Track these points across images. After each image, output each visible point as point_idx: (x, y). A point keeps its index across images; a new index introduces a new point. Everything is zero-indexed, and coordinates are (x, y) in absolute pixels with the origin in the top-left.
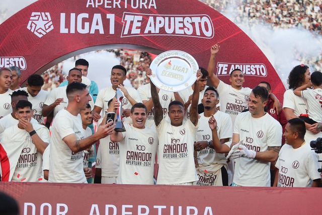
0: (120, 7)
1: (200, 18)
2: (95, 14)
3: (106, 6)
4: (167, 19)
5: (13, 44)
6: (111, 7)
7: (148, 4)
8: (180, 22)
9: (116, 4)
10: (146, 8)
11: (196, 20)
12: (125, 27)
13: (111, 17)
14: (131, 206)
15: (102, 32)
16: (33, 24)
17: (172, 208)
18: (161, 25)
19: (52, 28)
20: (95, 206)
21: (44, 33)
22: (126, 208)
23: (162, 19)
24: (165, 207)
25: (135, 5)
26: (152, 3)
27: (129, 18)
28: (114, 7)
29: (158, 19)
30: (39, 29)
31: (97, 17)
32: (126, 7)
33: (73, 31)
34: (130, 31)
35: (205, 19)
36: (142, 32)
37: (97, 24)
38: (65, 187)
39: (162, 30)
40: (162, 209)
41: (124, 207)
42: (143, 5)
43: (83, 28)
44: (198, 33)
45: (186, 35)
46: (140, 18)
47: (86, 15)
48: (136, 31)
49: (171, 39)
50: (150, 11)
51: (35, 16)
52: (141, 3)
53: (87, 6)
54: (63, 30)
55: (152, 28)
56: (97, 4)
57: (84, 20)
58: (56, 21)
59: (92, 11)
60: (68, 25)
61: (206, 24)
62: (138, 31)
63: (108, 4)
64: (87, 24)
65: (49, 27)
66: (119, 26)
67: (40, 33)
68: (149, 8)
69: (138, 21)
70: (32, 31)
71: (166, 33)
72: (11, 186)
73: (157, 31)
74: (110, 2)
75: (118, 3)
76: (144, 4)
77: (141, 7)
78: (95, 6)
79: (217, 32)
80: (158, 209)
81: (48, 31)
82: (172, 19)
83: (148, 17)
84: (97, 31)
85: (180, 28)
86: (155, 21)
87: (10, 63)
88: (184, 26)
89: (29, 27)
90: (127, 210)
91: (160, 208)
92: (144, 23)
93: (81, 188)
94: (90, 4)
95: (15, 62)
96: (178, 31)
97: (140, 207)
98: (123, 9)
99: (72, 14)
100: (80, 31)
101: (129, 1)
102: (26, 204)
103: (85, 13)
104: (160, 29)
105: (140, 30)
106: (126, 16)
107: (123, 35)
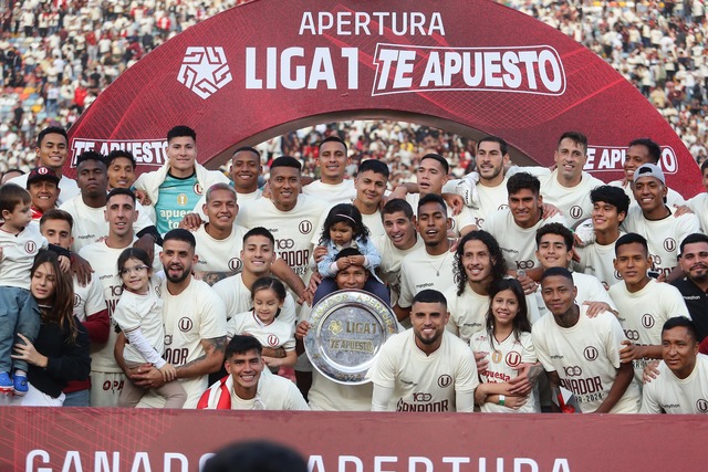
0: (368, 33)
1: (535, 52)
2: (317, 49)
3: (340, 32)
4: (467, 56)
5: (149, 114)
6: (350, 33)
7: (426, 26)
8: (493, 63)
9: (361, 28)
10: (423, 33)
11: (528, 57)
12: (379, 74)
13: (351, 54)
14: (394, 459)
15: (332, 85)
16: (189, 72)
17: (482, 462)
18: (456, 70)
19: (229, 78)
20: (315, 460)
21: (213, 90)
22: (382, 463)
23: (456, 56)
24: (466, 460)
25: (400, 28)
26: (436, 24)
27: (387, 56)
28: (357, 33)
29: (449, 56)
30: (202, 81)
31: (323, 54)
32: (381, 33)
33: (271, 84)
34: (390, 81)
35: (547, 55)
36: (416, 83)
37: (322, 69)
38: (251, 418)
39: (458, 79)
40: (461, 464)
41: (378, 460)
42: (416, 28)
43: (293, 77)
44: (533, 84)
45: (508, 88)
46: (412, 55)
47: (299, 52)
48: (402, 82)
49: (476, 97)
50: (433, 40)
51: (193, 54)
52: (413, 25)
53: (301, 33)
54: (252, 83)
55: (437, 75)
56: (321, 28)
57: (295, 61)
58: (237, 65)
59: (310, 42)
60: (261, 73)
61: (548, 66)
62: (408, 82)
63: (344, 28)
64: (301, 70)
65: (224, 77)
66: (367, 73)
67: (205, 90)
68: (430, 33)
69: (408, 62)
70: (188, 85)
71: (467, 86)
72: (136, 418)
73: (448, 82)
74: (349, 23)
75: (365, 25)
76: (420, 25)
77: (413, 33)
78: (317, 31)
79: (572, 81)
80: (452, 464)
81: (220, 86)
82: (478, 56)
83: (428, 52)
84: (322, 83)
85: (495, 75)
86: (442, 60)
87: (143, 154)
88: (504, 71)
89: (181, 79)
90: (385, 466)
91: (456, 462)
92: (420, 65)
93: (286, 421)
94: (307, 27)
95: (153, 150)
96: (491, 82)
97: (413, 461)
98: (375, 37)
99: (269, 49)
100: (287, 83)
101: (388, 21)
102: (168, 457)
103: (297, 46)
104: (453, 76)
105: (411, 79)
106: (382, 50)
107: (376, 91)
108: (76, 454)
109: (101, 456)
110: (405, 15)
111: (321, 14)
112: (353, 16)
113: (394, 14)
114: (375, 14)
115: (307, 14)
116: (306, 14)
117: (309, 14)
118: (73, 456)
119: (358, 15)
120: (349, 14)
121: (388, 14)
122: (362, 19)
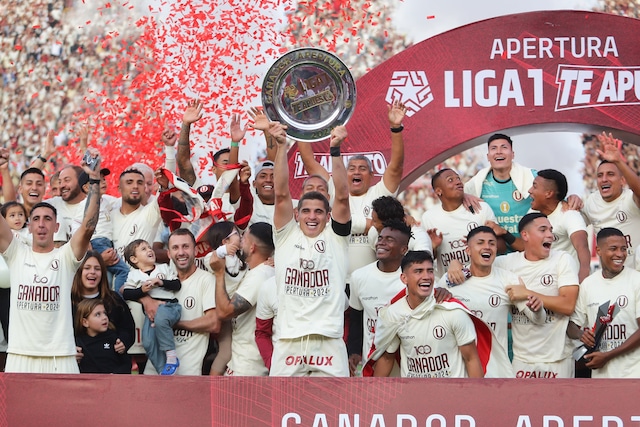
0: (551, 56)
2: (507, 71)
3: (526, 56)
5: (362, 130)
6: (534, 57)
7: (602, 49)
9: (545, 52)
10: (599, 55)
12: (561, 92)
13: (536, 74)
14: (590, 418)
15: (520, 102)
16: (396, 94)
18: (628, 87)
19: (431, 98)
20: (524, 419)
21: (417, 109)
22: (580, 421)
23: (628, 74)
25: (578, 52)
26: (611, 47)
27: (568, 75)
28: (541, 56)
29: (622, 75)
30: (407, 102)
31: (511, 75)
32: (562, 56)
33: (468, 103)
34: (571, 98)
36: (594, 99)
37: (512, 89)
38: (470, 385)
39: (630, 94)
41: (577, 419)
42: (593, 51)
43: (486, 96)
46: (589, 75)
47: (491, 74)
48: (581, 99)
50: (607, 61)
51: (399, 78)
52: (590, 48)
53: (492, 57)
54: (451, 102)
55: (612, 91)
56: (510, 53)
57: (488, 82)
58: (437, 87)
59: (501, 65)
60: (458, 93)
62: (587, 99)
63: (530, 52)
64: (493, 90)
65: (426, 97)
66: (551, 91)
67: (410, 109)
68: (605, 55)
69: (586, 80)
73: (621, 97)
74: (534, 47)
75: (548, 49)
76: (596, 48)
77: (590, 55)
78: (506, 56)
81: (423, 105)
83: (604, 71)
84: (512, 101)
86: (616, 78)
89: (388, 99)
90: (582, 425)
92: (596, 83)
93: (499, 387)
94: (498, 52)
97: (606, 420)
98: (557, 60)
99: (465, 72)
100: (481, 102)
101: (568, 45)
102: (400, 418)
103: (489, 69)
104: (626, 92)
105: (589, 96)
106: (563, 71)
107: (559, 107)
108: (323, 416)
109: (343, 418)
110: (583, 39)
111: (509, 41)
112: (538, 41)
113: (573, 39)
114: (556, 39)
115: (498, 41)
116: (496, 41)
117: (499, 41)
118: (320, 417)
119: (541, 40)
120: (534, 40)
121: (567, 39)
122: (546, 44)
